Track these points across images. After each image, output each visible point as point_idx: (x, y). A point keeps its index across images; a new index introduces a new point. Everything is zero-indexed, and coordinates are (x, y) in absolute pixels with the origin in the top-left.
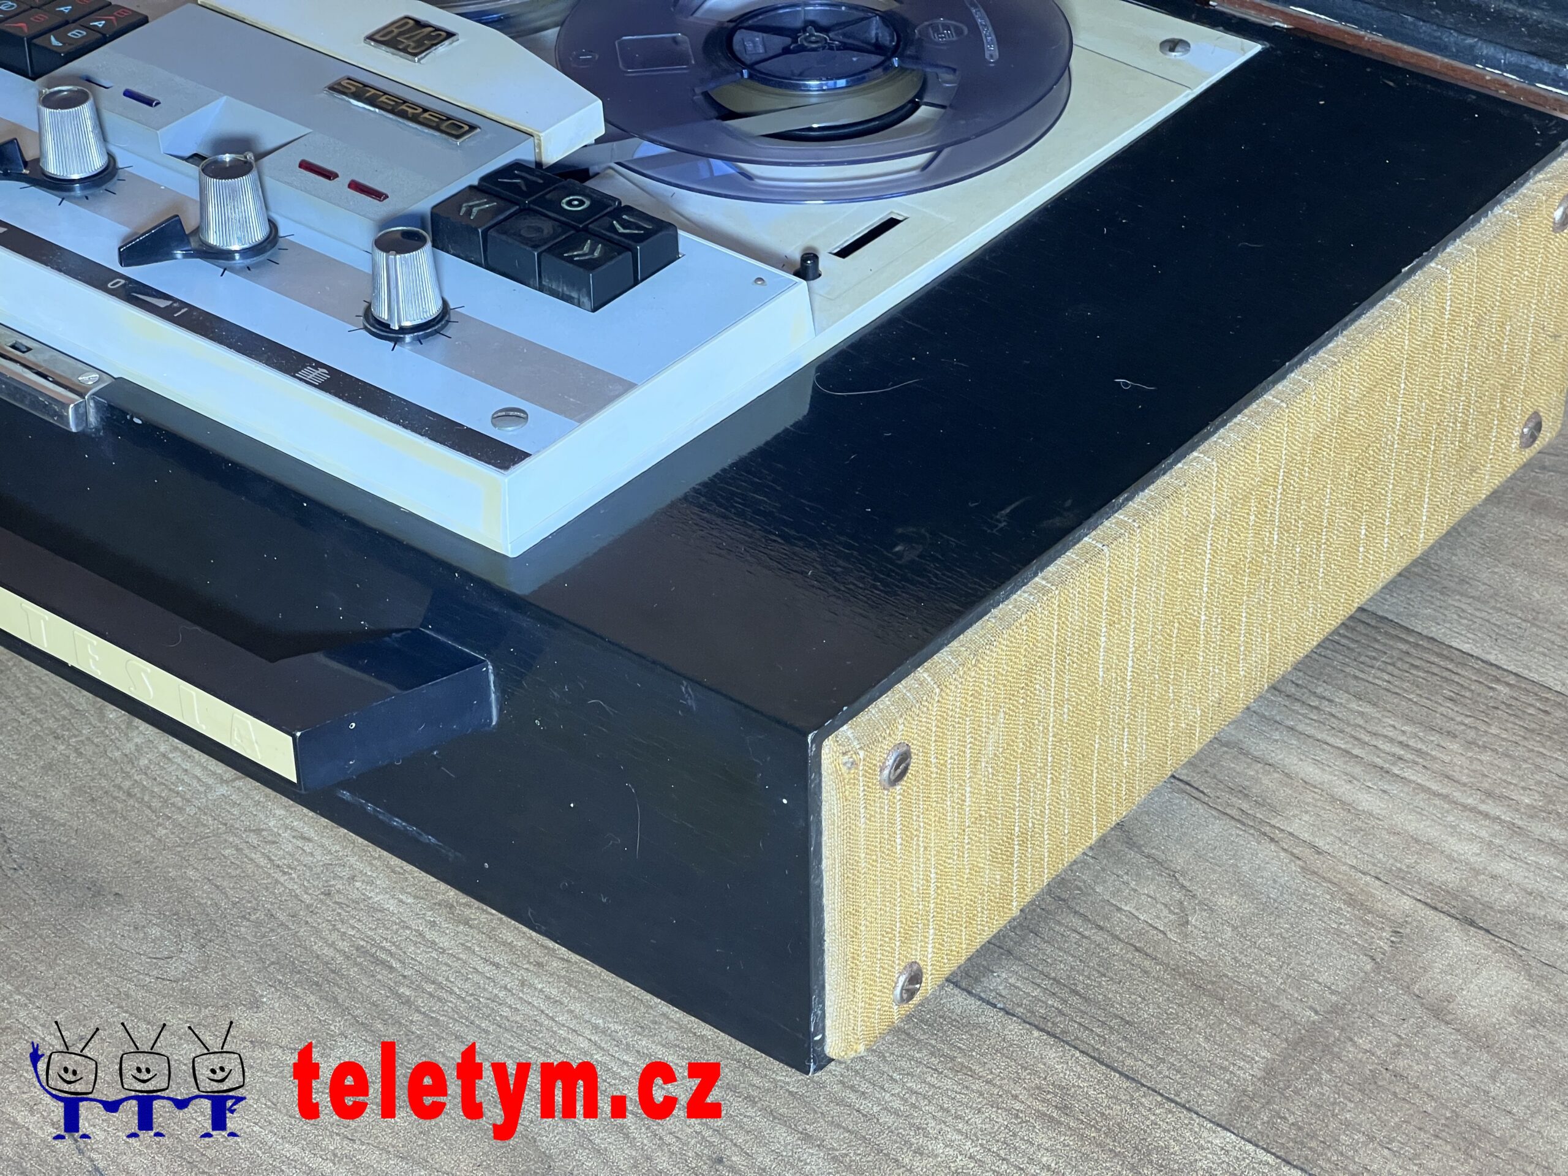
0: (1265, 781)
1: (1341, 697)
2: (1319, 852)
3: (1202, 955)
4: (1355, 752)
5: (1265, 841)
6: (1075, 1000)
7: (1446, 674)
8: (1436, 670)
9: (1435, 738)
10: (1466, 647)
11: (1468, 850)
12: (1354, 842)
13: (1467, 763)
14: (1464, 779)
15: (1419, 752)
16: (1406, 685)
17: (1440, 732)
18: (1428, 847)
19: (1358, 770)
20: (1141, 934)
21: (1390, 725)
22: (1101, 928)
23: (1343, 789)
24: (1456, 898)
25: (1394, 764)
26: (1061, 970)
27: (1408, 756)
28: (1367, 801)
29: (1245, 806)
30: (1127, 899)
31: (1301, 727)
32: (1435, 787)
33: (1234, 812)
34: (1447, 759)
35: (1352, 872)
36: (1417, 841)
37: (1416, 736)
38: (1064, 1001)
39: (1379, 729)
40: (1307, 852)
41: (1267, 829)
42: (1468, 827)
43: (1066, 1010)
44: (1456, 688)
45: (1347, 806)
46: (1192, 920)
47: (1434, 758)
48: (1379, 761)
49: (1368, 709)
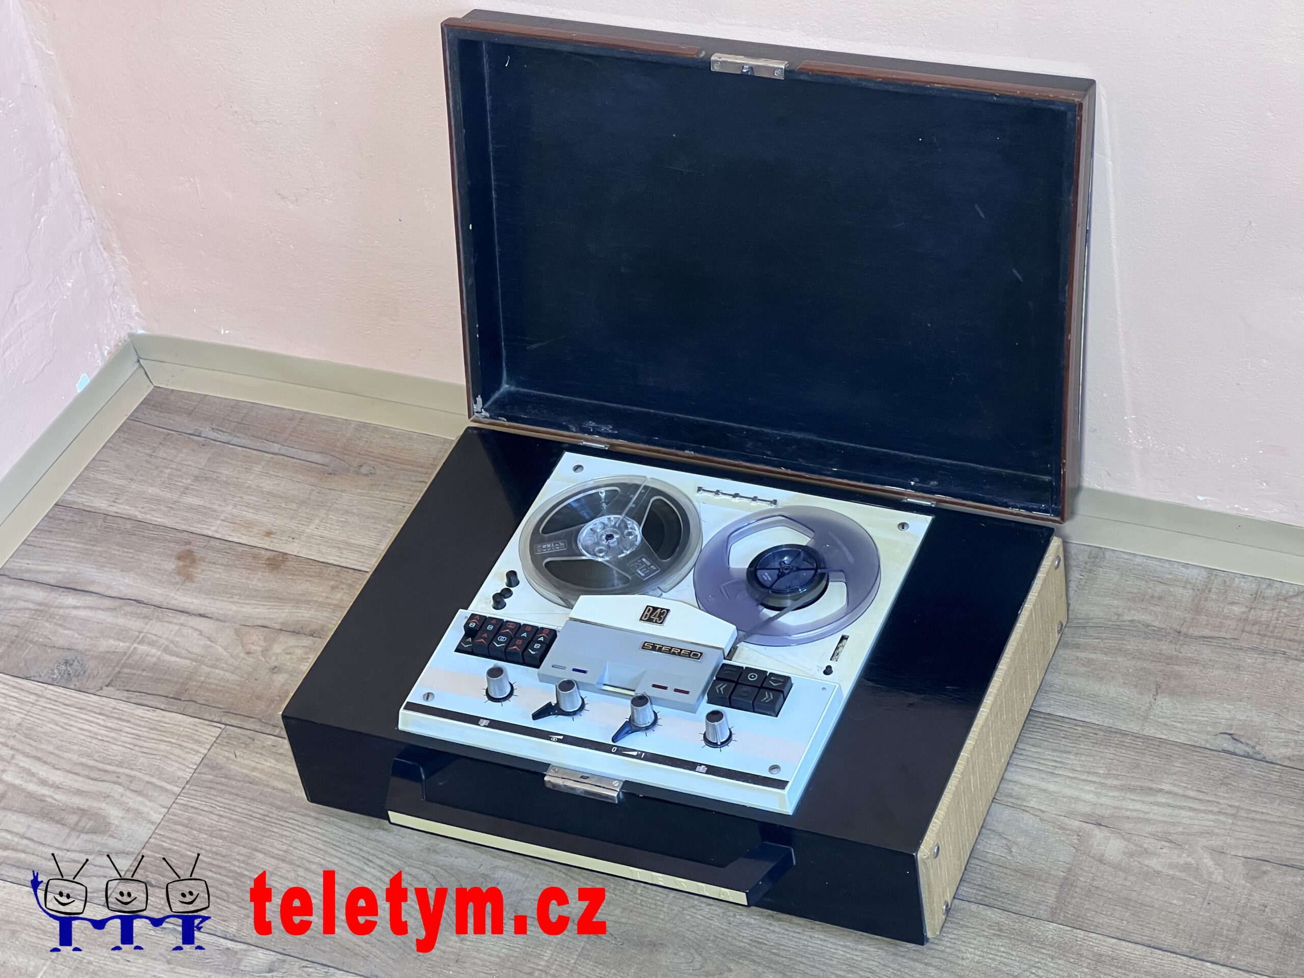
0: (1016, 789)
1: (1028, 747)
2: (1042, 811)
3: (1021, 862)
4: (1041, 768)
5: (1025, 813)
6: (988, 891)
7: (1059, 727)
8: (1055, 727)
9: (1064, 755)
10: (1061, 714)
11: (1089, 797)
12: (1052, 804)
13: (1078, 763)
14: (1079, 769)
15: (1061, 762)
16: (1047, 736)
17: (1064, 752)
18: (1077, 799)
19: (1044, 776)
20: (999, 860)
21: (1048, 754)
22: (985, 861)
23: (1043, 785)
24: (1092, 816)
25: (1054, 770)
26: (979, 881)
27: (1058, 765)
28: (1052, 787)
29: (1013, 800)
30: (989, 848)
31: (1019, 764)
32: (1071, 775)
33: (1011, 804)
34: (1071, 762)
35: (1056, 816)
36: (1073, 798)
37: (1058, 756)
38: (985, 892)
39: (1045, 757)
40: (1039, 813)
41: (1023, 808)
42: (1087, 788)
43: (987, 895)
44: (1064, 733)
45: (1045, 791)
46: (1013, 850)
47: (1068, 764)
48: (1050, 770)
49: (1039, 750)
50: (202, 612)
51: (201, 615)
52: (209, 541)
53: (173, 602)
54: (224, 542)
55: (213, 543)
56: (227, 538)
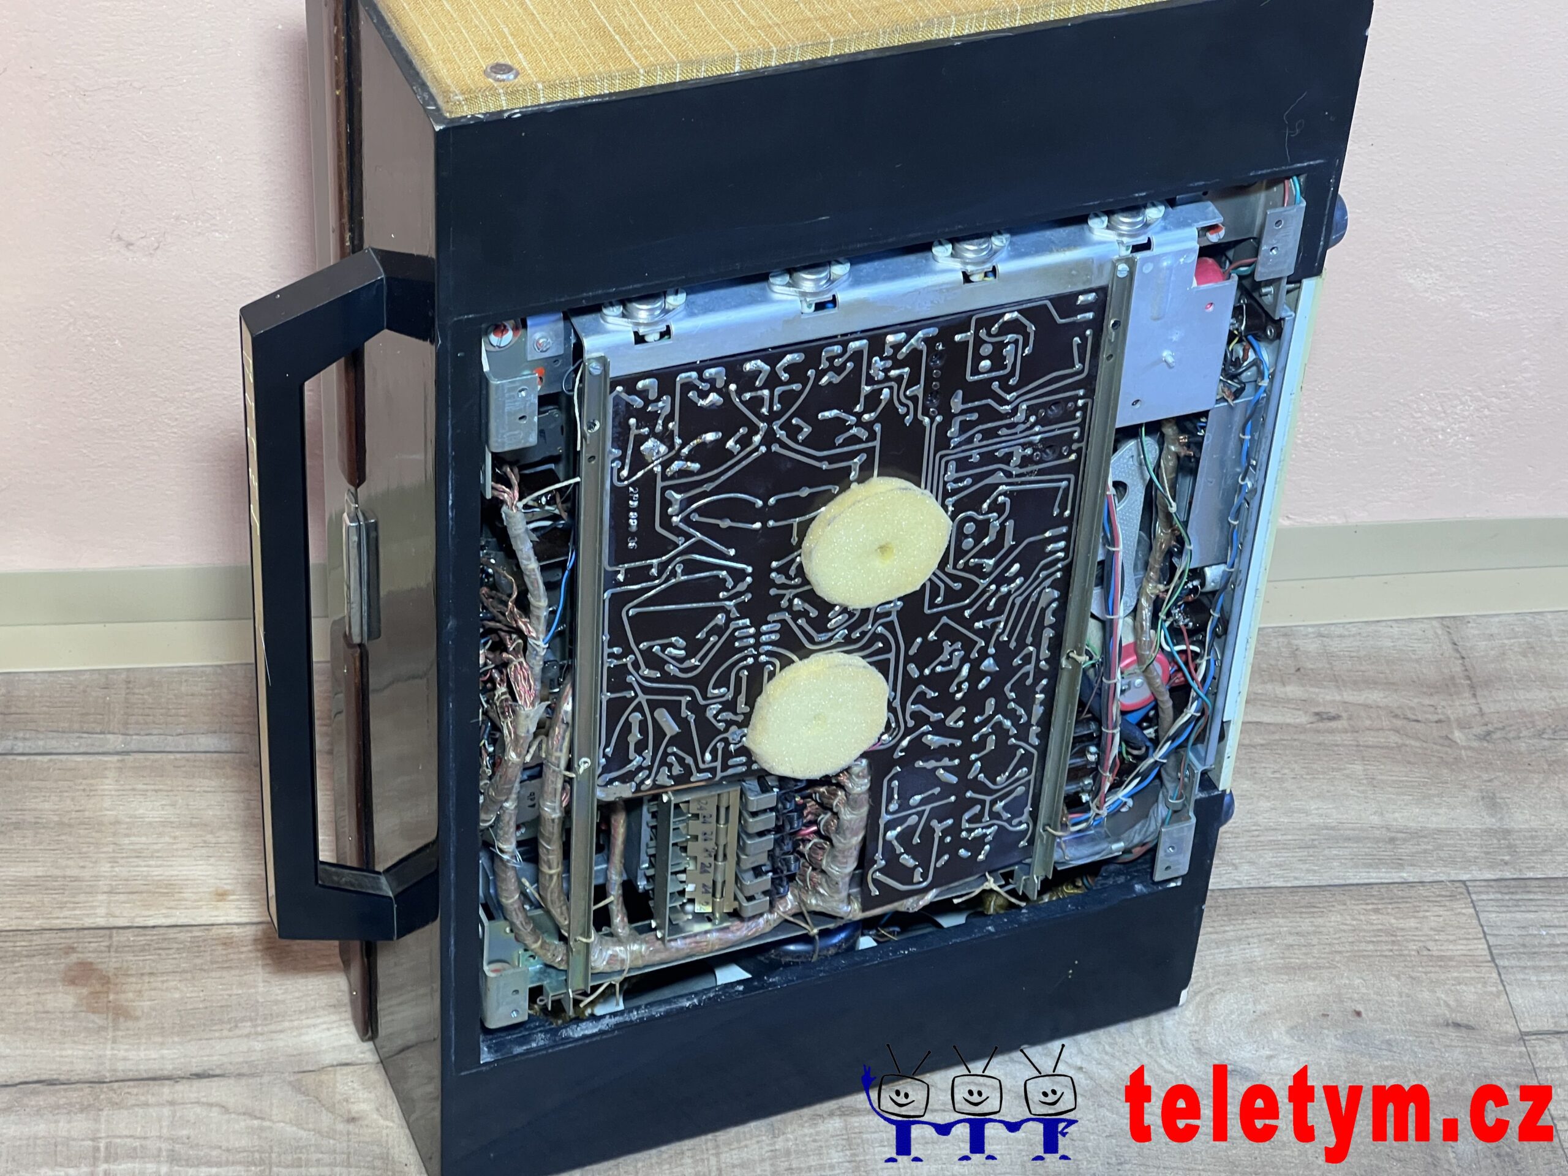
50: (195, 1070)
51: (199, 1076)
52: (111, 937)
53: (120, 1066)
54: (141, 931)
55: (118, 938)
56: (140, 922)
